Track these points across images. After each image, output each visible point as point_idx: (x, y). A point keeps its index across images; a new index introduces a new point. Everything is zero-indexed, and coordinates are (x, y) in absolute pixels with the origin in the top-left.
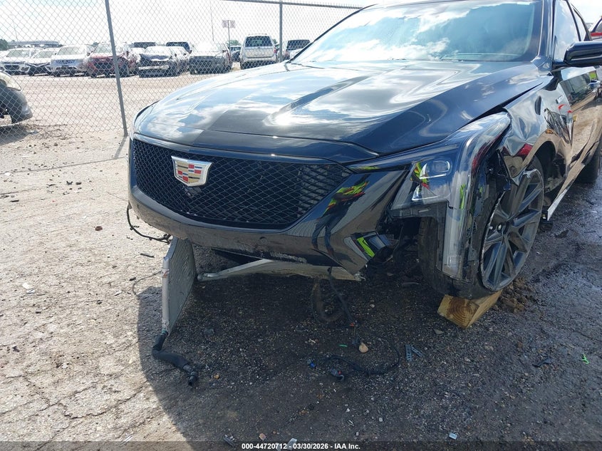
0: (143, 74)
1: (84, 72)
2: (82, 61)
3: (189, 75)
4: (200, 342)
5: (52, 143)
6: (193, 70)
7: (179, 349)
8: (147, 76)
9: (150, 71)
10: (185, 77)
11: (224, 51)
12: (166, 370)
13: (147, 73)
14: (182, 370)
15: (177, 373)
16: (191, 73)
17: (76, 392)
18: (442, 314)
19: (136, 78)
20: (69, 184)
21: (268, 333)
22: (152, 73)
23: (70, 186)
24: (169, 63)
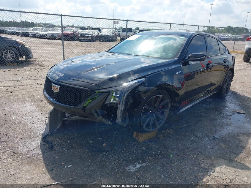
0: (81, 41)
1: (59, 38)
2: (59, 34)
3: (99, 42)
4: (57, 138)
5: (38, 68)
6: (100, 40)
7: (50, 139)
8: (82, 41)
9: (83, 39)
10: (97, 42)
11: (113, 33)
12: (45, 144)
13: (82, 40)
14: (49, 145)
15: (47, 145)
16: (100, 41)
17: (18, 147)
18: (134, 137)
19: (78, 42)
20: (38, 84)
21: (79, 138)
22: (84, 40)
23: (38, 85)
24: (91, 37)
